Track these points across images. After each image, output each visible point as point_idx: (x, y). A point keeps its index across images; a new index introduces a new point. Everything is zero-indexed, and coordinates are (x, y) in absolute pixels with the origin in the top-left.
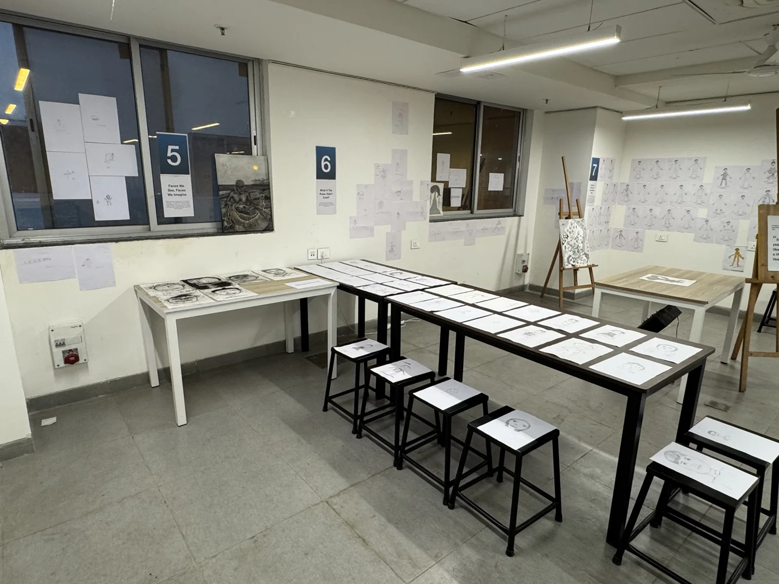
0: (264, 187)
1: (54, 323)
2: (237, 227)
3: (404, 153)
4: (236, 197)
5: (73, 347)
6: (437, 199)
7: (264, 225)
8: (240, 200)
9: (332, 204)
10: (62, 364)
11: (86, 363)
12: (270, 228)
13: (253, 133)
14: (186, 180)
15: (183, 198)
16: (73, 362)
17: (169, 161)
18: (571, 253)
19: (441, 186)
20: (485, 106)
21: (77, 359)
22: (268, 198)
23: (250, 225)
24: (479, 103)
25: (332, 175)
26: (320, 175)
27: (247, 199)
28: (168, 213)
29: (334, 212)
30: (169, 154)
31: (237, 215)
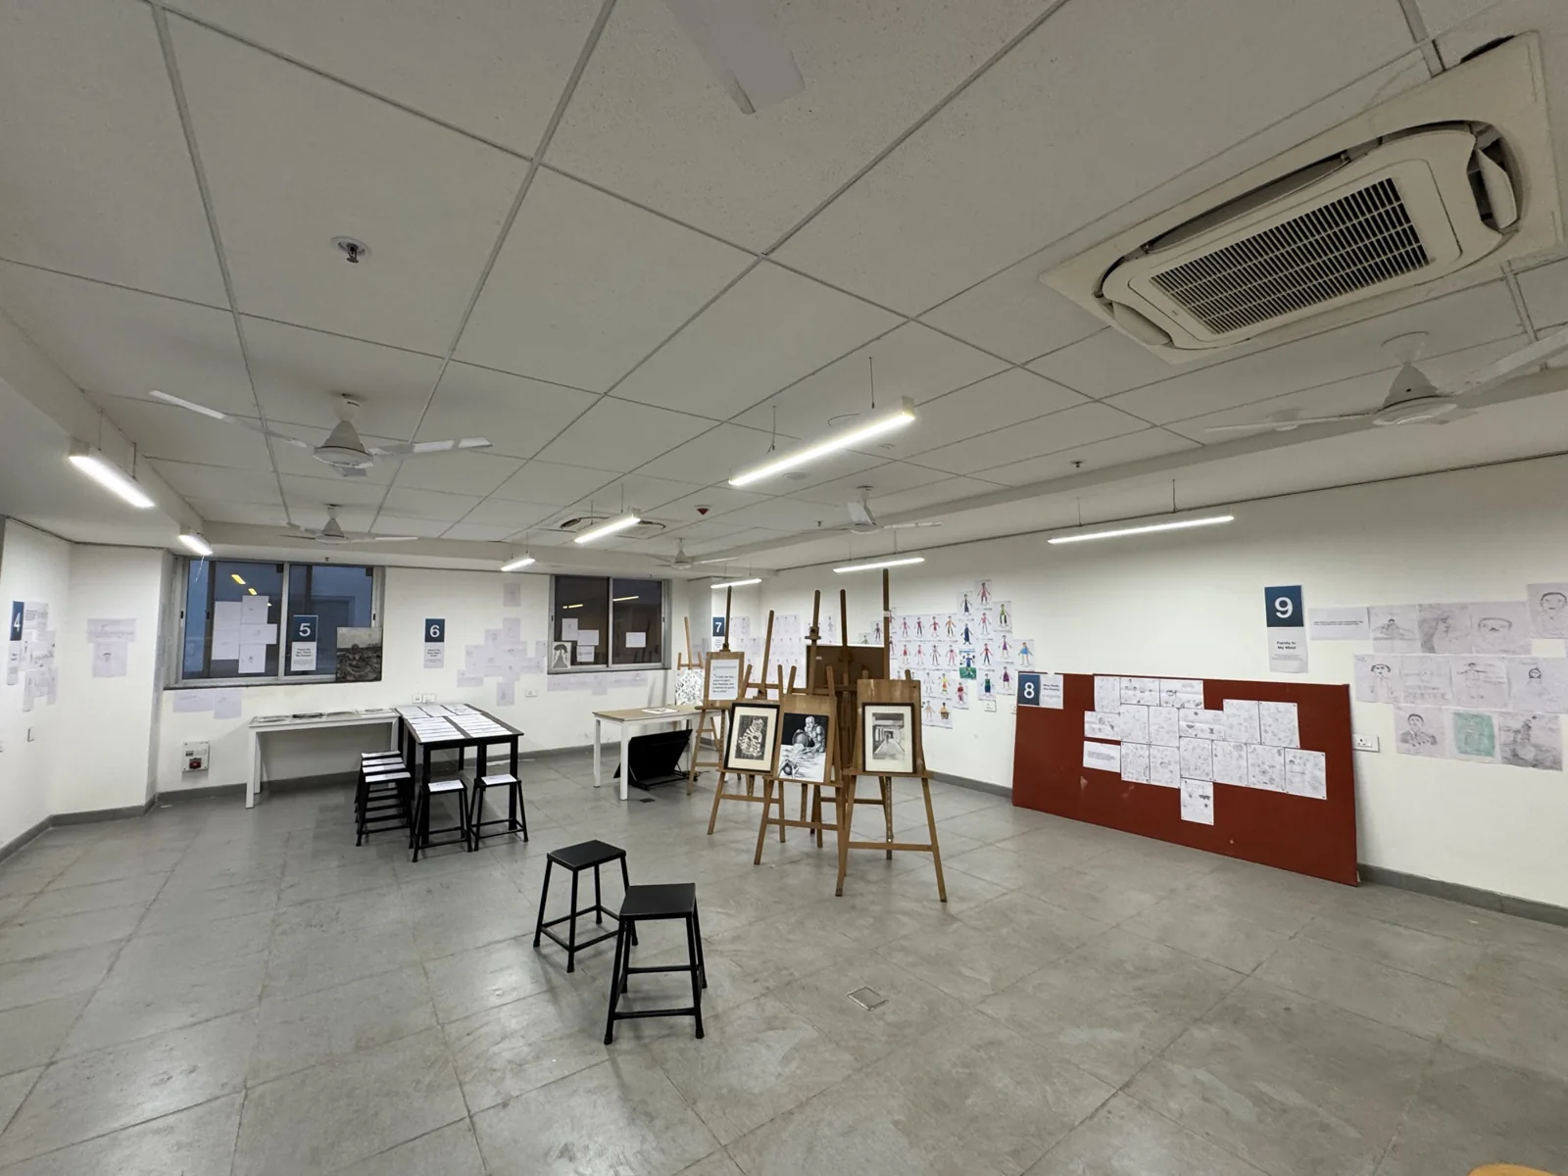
0: (377, 650)
1: (190, 739)
2: (349, 678)
3: (517, 621)
4: (351, 656)
5: (198, 757)
6: (564, 656)
7: (374, 676)
8: (354, 658)
9: (439, 660)
10: (188, 769)
11: (206, 770)
12: (378, 678)
13: (374, 612)
14: (313, 646)
15: (309, 658)
16: (195, 768)
17: (301, 634)
18: (686, 700)
19: (569, 646)
20: (614, 580)
21: (199, 765)
22: (380, 657)
23: (360, 676)
24: (608, 579)
25: (441, 639)
26: (429, 639)
27: (360, 657)
28: (294, 668)
29: (442, 666)
30: (302, 629)
31: (349, 669)
